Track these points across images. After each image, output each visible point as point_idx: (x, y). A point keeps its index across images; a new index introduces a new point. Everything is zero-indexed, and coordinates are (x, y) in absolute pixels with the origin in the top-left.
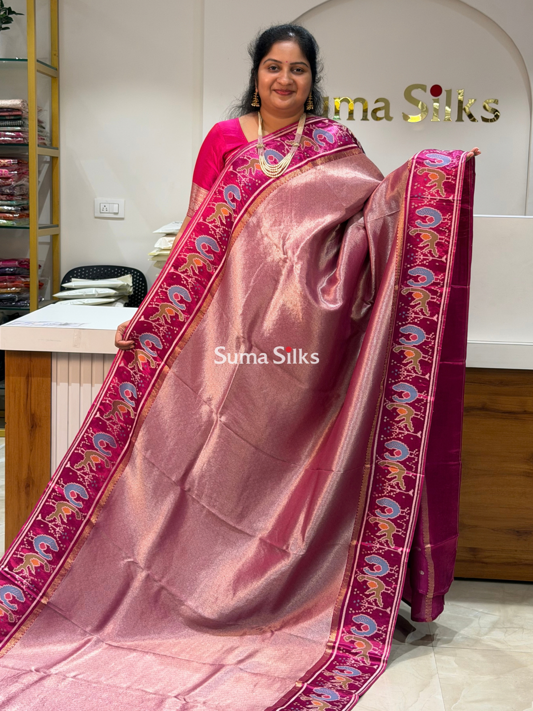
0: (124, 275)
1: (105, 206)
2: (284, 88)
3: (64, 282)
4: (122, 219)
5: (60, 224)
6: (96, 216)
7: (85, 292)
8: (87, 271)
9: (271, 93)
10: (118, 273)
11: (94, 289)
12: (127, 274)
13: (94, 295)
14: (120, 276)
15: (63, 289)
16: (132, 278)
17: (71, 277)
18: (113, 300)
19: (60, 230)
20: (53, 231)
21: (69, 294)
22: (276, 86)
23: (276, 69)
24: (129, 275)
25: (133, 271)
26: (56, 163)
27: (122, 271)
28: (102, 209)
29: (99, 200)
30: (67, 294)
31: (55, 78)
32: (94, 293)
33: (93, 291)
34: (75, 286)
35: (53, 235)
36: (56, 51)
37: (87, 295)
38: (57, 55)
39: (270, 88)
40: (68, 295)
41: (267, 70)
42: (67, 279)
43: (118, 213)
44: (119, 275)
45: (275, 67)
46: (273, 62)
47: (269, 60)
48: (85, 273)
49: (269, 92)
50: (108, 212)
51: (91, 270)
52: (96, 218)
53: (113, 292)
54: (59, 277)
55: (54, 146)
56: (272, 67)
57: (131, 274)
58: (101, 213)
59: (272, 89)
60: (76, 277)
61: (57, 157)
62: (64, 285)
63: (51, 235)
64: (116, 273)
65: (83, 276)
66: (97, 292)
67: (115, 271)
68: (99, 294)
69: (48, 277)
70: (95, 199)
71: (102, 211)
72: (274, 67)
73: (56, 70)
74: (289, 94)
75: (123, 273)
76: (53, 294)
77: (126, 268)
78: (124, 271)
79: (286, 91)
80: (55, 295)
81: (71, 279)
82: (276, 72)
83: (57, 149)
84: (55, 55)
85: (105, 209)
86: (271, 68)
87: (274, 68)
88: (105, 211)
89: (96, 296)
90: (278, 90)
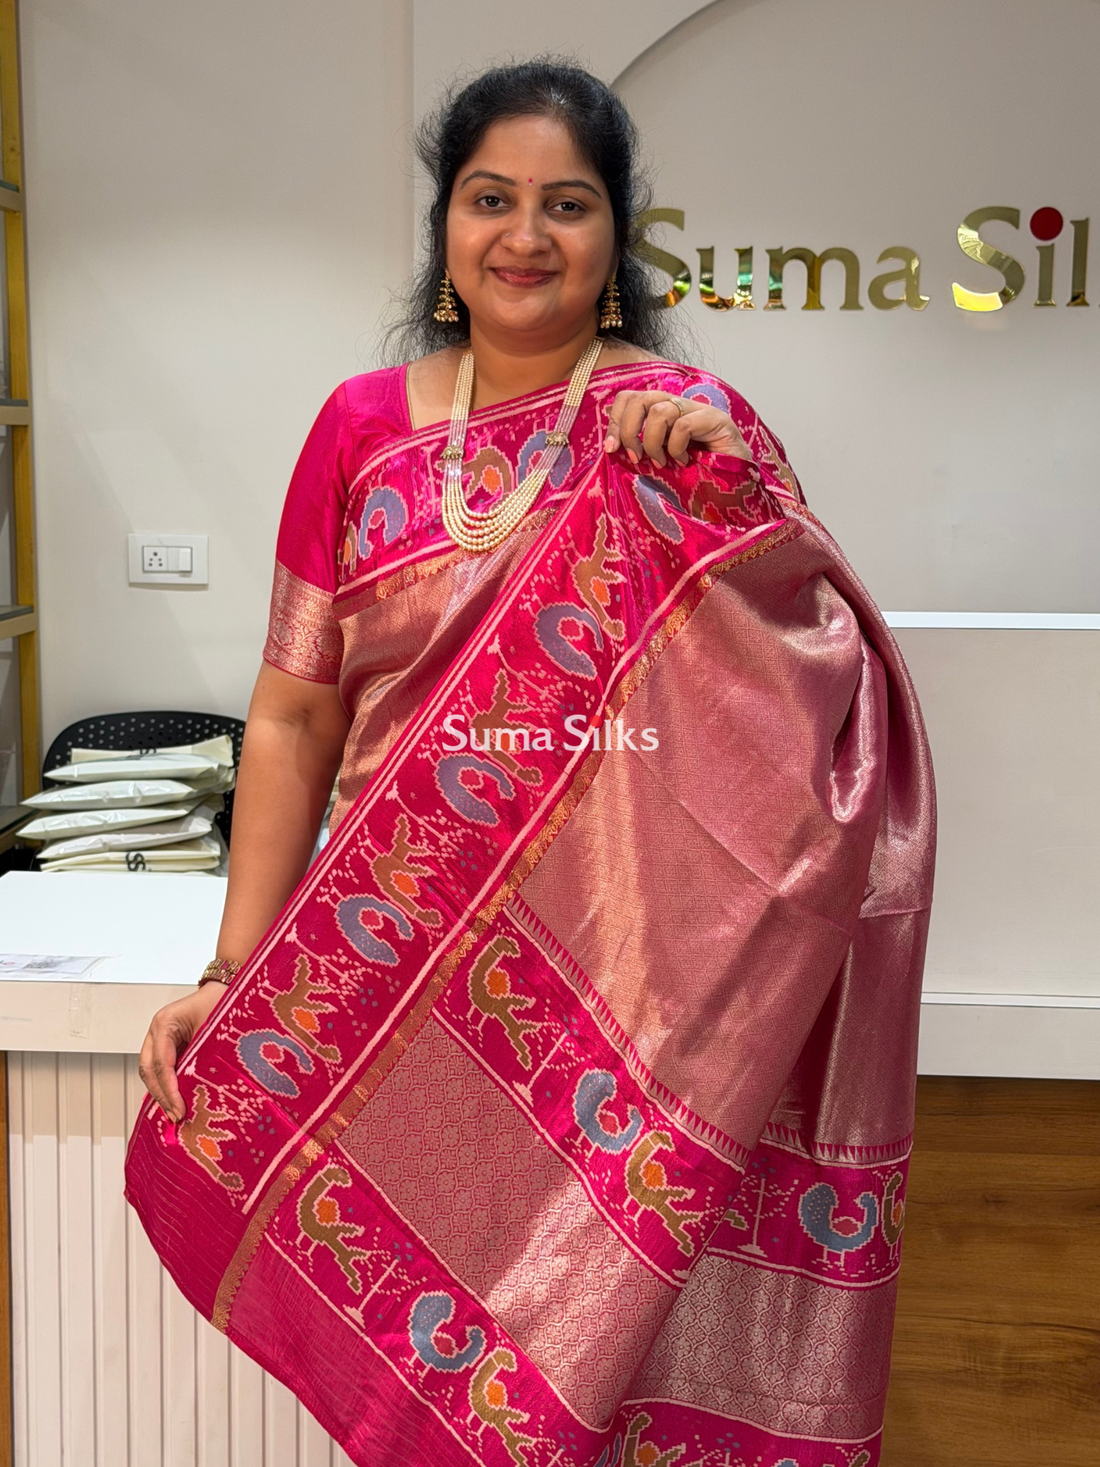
0: (209, 736)
1: (155, 554)
2: (524, 264)
3: (51, 764)
4: (203, 587)
5: (37, 603)
6: (132, 580)
7: (108, 793)
8: (112, 728)
9: (483, 278)
10: (195, 731)
11: (132, 783)
12: (220, 734)
13: (132, 799)
14: (200, 740)
15: (49, 785)
16: (231, 744)
17: (70, 744)
18: (182, 812)
19: (37, 621)
20: (18, 626)
21: (66, 800)
22: (498, 258)
23: (501, 204)
24: (223, 738)
25: (233, 726)
26: (22, 441)
27: (204, 726)
28: (147, 561)
29: (141, 537)
30: (59, 800)
31: (15, 212)
32: (131, 794)
33: (128, 789)
34: (79, 776)
35: (19, 637)
36: (14, 138)
37: (112, 800)
38: (18, 149)
39: (481, 263)
40: (62, 802)
41: (472, 208)
42: (59, 754)
43: (190, 572)
44: (197, 736)
45: (497, 200)
46: (489, 182)
47: (478, 174)
48: (108, 733)
49: (476, 275)
50: (163, 568)
51: (123, 724)
52: (132, 585)
53: (182, 790)
54: (39, 745)
55: (17, 395)
56: (487, 198)
57: (228, 733)
58: (145, 572)
59: (485, 265)
60: (84, 746)
61: (26, 426)
62: (51, 774)
63: (14, 638)
64: (189, 731)
65: (101, 742)
66: (140, 792)
67: (187, 726)
68: (144, 798)
69: (9, 748)
70: (130, 535)
71: (147, 568)
72: (493, 198)
73: (17, 190)
74: (539, 283)
75: (207, 731)
76: (24, 799)
77: (214, 718)
78: (210, 727)
79: (529, 273)
80: (27, 802)
81: (69, 749)
82: (500, 212)
83: (25, 403)
84: (12, 150)
85: (155, 562)
86: (483, 202)
87: (493, 201)
88: (155, 567)
89: (138, 802)
90: (504, 269)
